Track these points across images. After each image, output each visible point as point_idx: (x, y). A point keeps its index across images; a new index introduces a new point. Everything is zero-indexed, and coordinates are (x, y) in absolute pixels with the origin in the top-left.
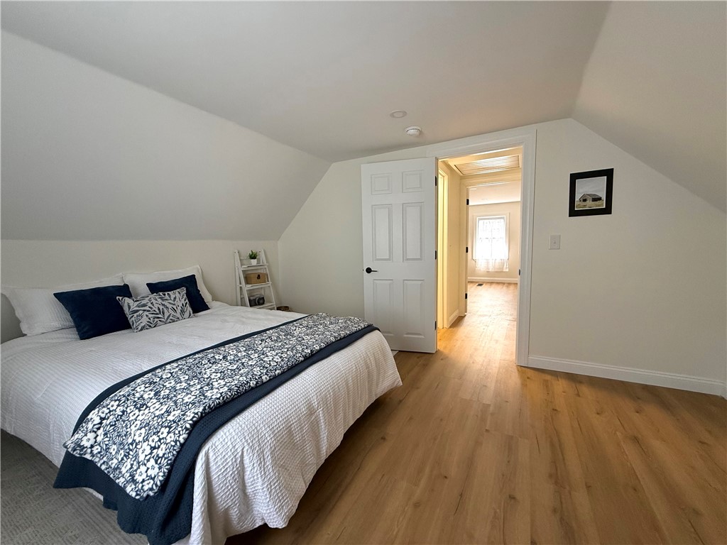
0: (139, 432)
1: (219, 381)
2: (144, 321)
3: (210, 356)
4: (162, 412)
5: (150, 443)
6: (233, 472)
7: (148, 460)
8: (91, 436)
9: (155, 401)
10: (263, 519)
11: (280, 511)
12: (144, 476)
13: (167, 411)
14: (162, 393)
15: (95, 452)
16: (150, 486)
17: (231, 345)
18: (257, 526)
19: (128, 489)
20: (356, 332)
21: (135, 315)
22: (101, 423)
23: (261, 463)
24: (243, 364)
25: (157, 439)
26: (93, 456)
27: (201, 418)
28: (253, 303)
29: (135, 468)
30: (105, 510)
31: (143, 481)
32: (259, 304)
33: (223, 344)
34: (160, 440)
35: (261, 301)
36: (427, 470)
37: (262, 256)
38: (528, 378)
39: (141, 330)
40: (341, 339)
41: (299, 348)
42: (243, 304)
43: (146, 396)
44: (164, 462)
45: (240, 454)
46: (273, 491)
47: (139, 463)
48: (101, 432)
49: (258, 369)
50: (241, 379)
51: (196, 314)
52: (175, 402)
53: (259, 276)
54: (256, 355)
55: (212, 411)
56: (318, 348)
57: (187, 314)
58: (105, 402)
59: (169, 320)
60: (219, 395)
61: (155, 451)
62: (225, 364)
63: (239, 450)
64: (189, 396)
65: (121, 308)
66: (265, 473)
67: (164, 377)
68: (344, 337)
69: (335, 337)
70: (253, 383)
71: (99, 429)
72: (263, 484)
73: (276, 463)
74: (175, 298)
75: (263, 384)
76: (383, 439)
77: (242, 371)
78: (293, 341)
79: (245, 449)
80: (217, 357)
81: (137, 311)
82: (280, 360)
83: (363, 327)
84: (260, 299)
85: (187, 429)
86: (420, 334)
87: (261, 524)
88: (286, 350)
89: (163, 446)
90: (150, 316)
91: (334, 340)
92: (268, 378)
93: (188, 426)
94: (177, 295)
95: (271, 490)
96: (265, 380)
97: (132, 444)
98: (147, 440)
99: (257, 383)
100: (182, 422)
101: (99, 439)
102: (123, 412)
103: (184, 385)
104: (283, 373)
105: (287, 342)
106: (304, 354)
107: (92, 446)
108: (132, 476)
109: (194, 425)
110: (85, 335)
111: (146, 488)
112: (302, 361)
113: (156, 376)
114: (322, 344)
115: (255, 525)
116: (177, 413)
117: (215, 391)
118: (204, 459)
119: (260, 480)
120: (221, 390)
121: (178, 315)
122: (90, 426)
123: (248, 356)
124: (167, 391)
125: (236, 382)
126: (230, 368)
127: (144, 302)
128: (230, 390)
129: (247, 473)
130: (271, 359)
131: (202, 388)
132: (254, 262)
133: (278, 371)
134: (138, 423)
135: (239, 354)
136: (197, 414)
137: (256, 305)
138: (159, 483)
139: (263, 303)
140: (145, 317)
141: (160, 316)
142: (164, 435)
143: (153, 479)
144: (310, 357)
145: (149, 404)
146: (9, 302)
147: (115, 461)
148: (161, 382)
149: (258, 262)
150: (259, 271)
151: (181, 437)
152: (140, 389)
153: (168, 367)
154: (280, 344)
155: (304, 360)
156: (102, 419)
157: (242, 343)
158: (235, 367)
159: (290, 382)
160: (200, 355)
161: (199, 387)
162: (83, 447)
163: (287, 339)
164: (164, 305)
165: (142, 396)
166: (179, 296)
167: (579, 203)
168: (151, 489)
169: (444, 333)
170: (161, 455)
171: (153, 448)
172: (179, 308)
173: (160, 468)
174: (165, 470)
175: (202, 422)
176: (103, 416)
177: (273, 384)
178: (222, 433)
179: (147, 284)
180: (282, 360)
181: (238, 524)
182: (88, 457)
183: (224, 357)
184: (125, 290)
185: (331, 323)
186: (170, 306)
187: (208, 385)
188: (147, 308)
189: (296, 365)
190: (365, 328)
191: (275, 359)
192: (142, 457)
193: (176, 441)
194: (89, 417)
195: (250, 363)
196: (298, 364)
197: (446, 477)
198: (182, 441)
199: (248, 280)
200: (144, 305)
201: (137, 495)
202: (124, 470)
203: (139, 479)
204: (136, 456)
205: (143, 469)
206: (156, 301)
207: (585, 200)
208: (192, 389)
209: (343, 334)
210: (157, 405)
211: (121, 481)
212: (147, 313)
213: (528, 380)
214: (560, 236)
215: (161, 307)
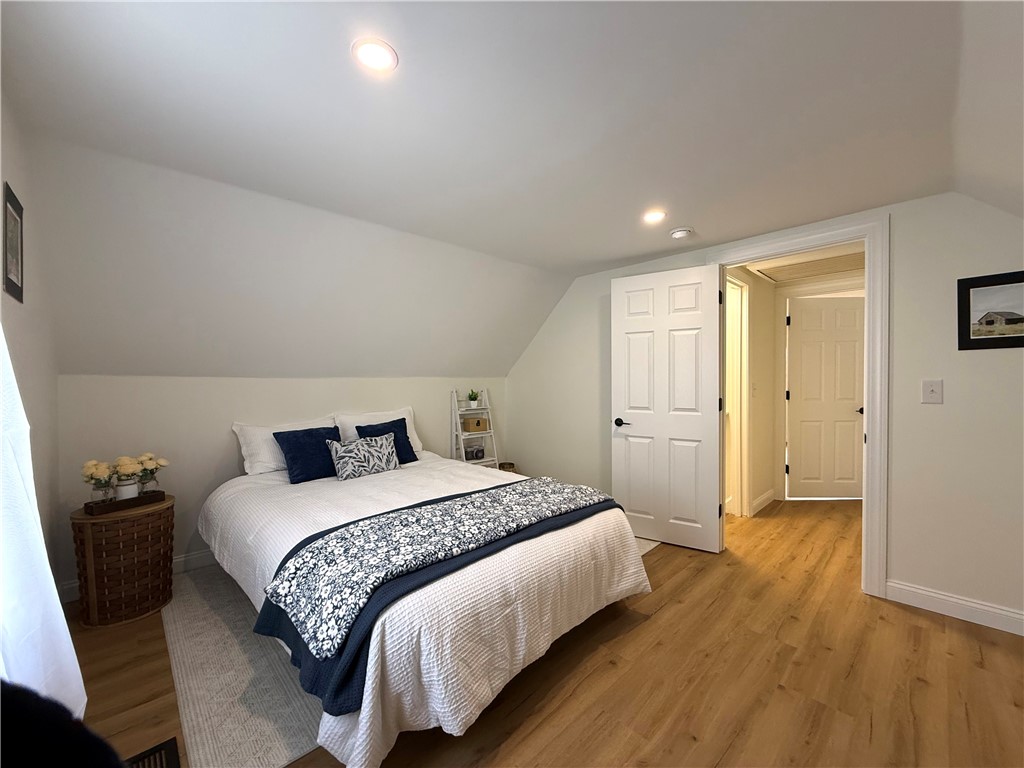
0: (325, 588)
1: (408, 547)
2: (349, 469)
3: (403, 517)
4: (348, 571)
5: (334, 601)
6: (409, 652)
7: (330, 619)
8: (287, 584)
9: (343, 558)
10: (438, 720)
11: (455, 713)
12: (324, 635)
13: (352, 571)
14: (351, 551)
15: (288, 602)
16: (328, 646)
17: (429, 507)
18: (432, 727)
19: (311, 646)
20: (584, 507)
21: (342, 461)
22: (295, 573)
23: (438, 649)
24: (435, 531)
25: (339, 598)
26: (286, 606)
27: (382, 583)
28: (470, 456)
29: (318, 625)
30: (292, 666)
31: (324, 640)
32: (477, 458)
33: (420, 505)
34: (342, 600)
35: (480, 455)
36: (669, 720)
37: (484, 397)
38: (881, 618)
39: (346, 479)
40: (561, 514)
41: (503, 520)
42: (459, 458)
43: (336, 552)
44: (343, 624)
45: (417, 633)
46: (450, 687)
47: (322, 620)
48: (294, 582)
49: (450, 539)
50: (429, 548)
51: (403, 466)
52: (361, 563)
53: (478, 422)
54: (452, 523)
55: (395, 579)
56: (527, 523)
57: (392, 465)
58: (302, 552)
59: (373, 470)
60: (403, 562)
61: (337, 611)
62: (416, 528)
63: (417, 628)
64: (375, 558)
65: (330, 452)
66: (442, 663)
67: (355, 534)
68: (567, 512)
69: (553, 511)
70: (441, 555)
71: (293, 579)
72: (439, 675)
73: (455, 654)
74: (382, 445)
75: (453, 557)
76: (613, 663)
77: (432, 539)
78: (499, 510)
79: (422, 629)
80: (410, 519)
81: (343, 457)
82: (477, 531)
83: (597, 501)
84: (478, 451)
85: (367, 593)
86: (695, 522)
87: (436, 725)
88: (486, 520)
89: (344, 607)
90: (356, 463)
91: (550, 515)
92: (459, 552)
93: (369, 590)
94: (384, 441)
95: (447, 685)
96: (455, 553)
97: (318, 599)
98: (331, 598)
99: (446, 555)
100: (364, 585)
101: (293, 589)
102: (315, 565)
103: (372, 545)
104: (477, 548)
105: (492, 510)
106: (507, 528)
107: (286, 596)
108: (315, 633)
109: (375, 590)
110: (295, 480)
111: (325, 648)
112: (504, 537)
113: (348, 531)
114: (533, 519)
115: (429, 725)
116: (361, 574)
117: (401, 556)
118: (380, 630)
119: (436, 669)
120: (407, 557)
121: (383, 465)
122: (286, 574)
123: (443, 522)
124: (356, 550)
125: (423, 550)
126: (421, 533)
127: (351, 447)
128: (415, 558)
129: (424, 658)
130: (467, 528)
131: (388, 551)
132: (474, 404)
133: (472, 546)
134: (326, 578)
135: (434, 519)
136: (378, 578)
137: (473, 459)
138: (336, 646)
139: (483, 457)
140: (350, 464)
141: (365, 464)
142: (346, 596)
143: (332, 640)
144: (514, 533)
145: (338, 561)
146: (238, 439)
147: (303, 615)
148: (352, 539)
149: (480, 404)
150: (480, 416)
151: (361, 601)
152: (333, 544)
153: (361, 523)
154: (482, 512)
155: (507, 536)
156: (297, 569)
157: (441, 506)
158: (427, 533)
159: (485, 560)
160: (394, 515)
161: (386, 550)
162: (279, 595)
163: (493, 506)
164: (369, 452)
165: (332, 551)
166: (386, 443)
167: (977, 327)
168: (329, 650)
169: (742, 525)
170: (341, 616)
171: (335, 607)
172: (385, 457)
173: (339, 630)
174: (342, 632)
175: (382, 588)
176: (298, 566)
177: (464, 559)
178: (401, 606)
179: (357, 428)
180: (480, 533)
181: (411, 716)
182: (282, 605)
183: (418, 520)
184: (334, 433)
185: (554, 492)
186: (375, 454)
187: (395, 549)
188: (353, 455)
189: (496, 541)
190: (599, 503)
191: (472, 530)
192: (324, 616)
193: (356, 604)
194: (287, 565)
195: (443, 531)
196: (499, 540)
197: (695, 739)
198: (361, 605)
199: (465, 427)
200: (351, 451)
201: (317, 654)
202: (309, 625)
203: (320, 637)
204: (321, 613)
205: (324, 627)
206: (361, 447)
207: (990, 323)
208: (379, 551)
209: (564, 508)
210: (345, 563)
211: (306, 637)
212: (353, 460)
213: (879, 621)
214: (942, 381)
215: (367, 455)
